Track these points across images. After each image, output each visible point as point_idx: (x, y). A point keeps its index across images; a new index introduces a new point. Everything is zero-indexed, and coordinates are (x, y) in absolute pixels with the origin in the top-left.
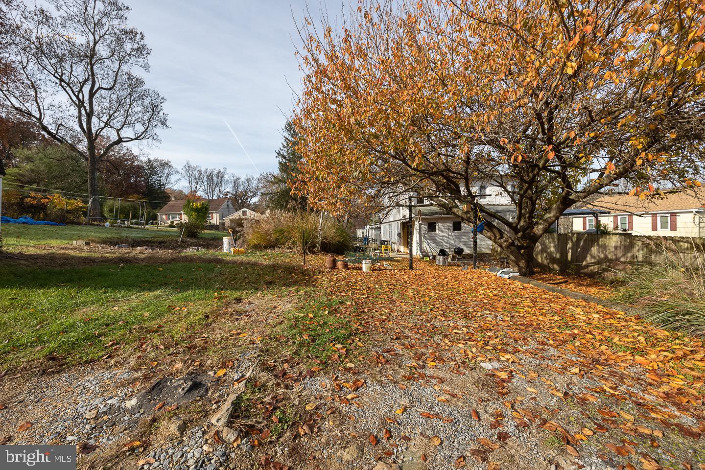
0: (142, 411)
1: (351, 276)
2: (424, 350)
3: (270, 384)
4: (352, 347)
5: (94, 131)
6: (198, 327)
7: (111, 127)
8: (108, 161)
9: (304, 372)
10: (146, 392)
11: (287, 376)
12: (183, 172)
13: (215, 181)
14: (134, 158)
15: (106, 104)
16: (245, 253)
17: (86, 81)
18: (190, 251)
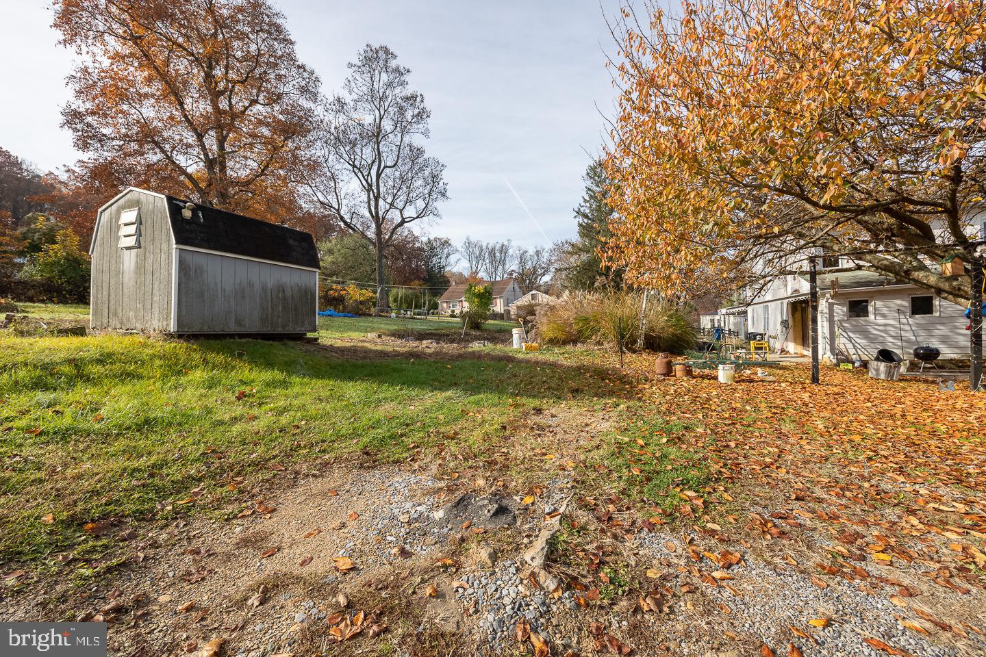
0: (450, 527)
1: (699, 388)
2: (860, 529)
3: (592, 528)
4: (713, 498)
5: (381, 213)
6: (495, 440)
7: (395, 208)
8: (393, 245)
9: (639, 522)
10: (452, 506)
11: (615, 523)
12: (463, 250)
13: (498, 258)
14: (416, 239)
15: (391, 183)
16: (539, 349)
17: (373, 162)
18: (476, 346)
